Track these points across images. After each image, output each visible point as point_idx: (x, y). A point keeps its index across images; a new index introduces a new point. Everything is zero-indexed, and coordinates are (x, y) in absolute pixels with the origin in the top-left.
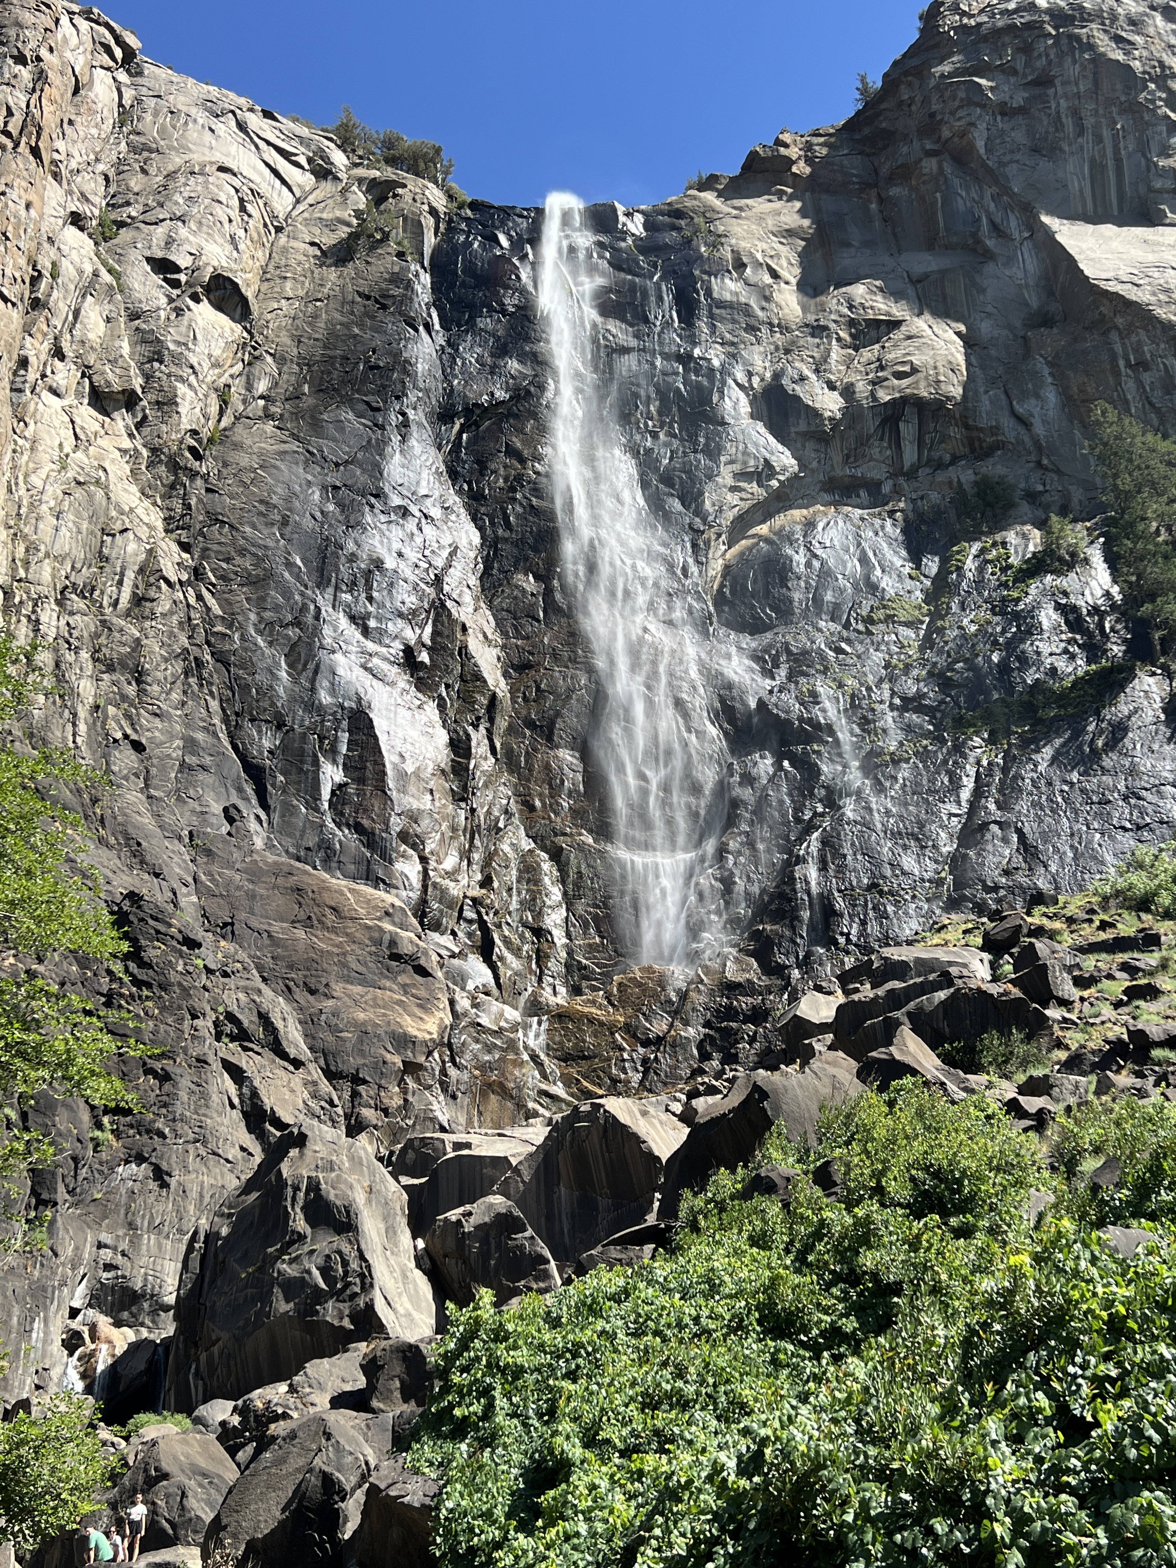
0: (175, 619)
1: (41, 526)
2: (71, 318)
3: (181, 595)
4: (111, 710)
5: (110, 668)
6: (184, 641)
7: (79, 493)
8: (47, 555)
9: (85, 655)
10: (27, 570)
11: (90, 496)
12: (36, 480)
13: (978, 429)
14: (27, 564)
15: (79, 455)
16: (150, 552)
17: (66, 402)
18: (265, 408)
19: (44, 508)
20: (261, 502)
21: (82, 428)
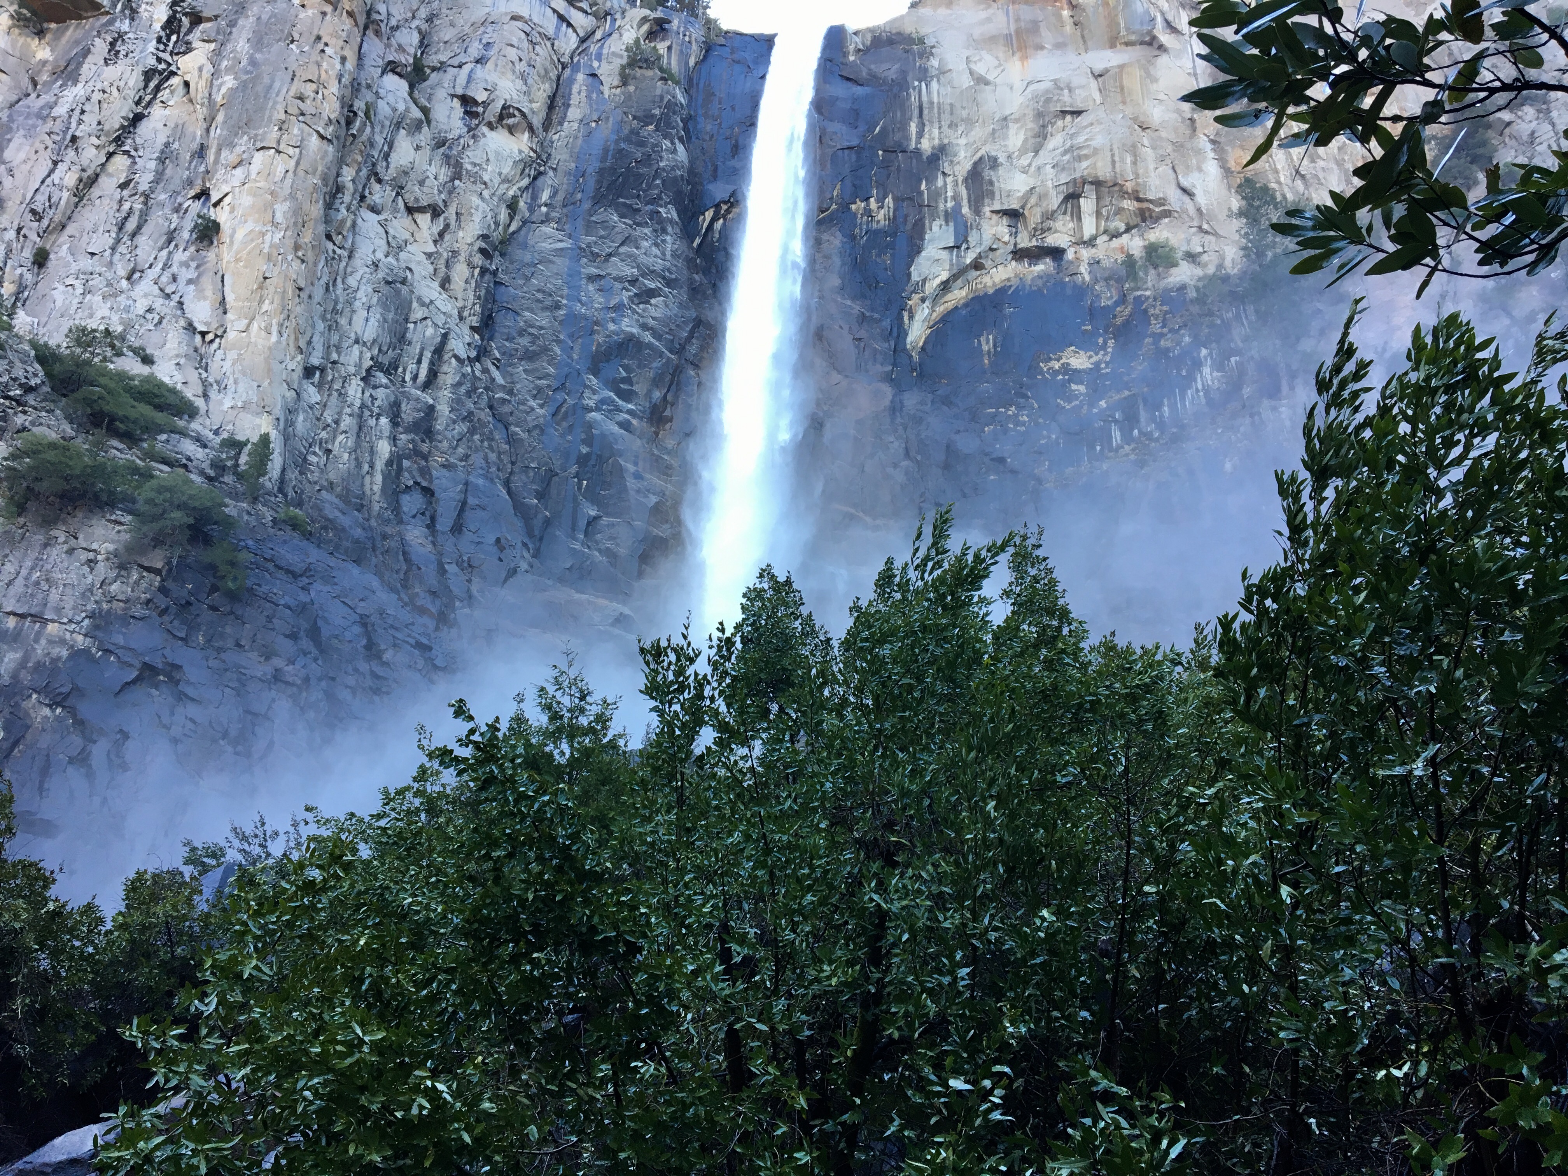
0: (463, 390)
1: (355, 318)
2: (386, 148)
3: (469, 369)
4: (406, 463)
5: (407, 431)
6: (470, 405)
7: (386, 289)
8: (357, 341)
9: (384, 420)
10: (339, 354)
11: (398, 292)
12: (352, 281)
13: (1147, 200)
14: (338, 348)
15: (390, 259)
16: (445, 336)
17: (381, 217)
18: (547, 214)
19: (357, 304)
20: (538, 291)
21: (394, 237)
